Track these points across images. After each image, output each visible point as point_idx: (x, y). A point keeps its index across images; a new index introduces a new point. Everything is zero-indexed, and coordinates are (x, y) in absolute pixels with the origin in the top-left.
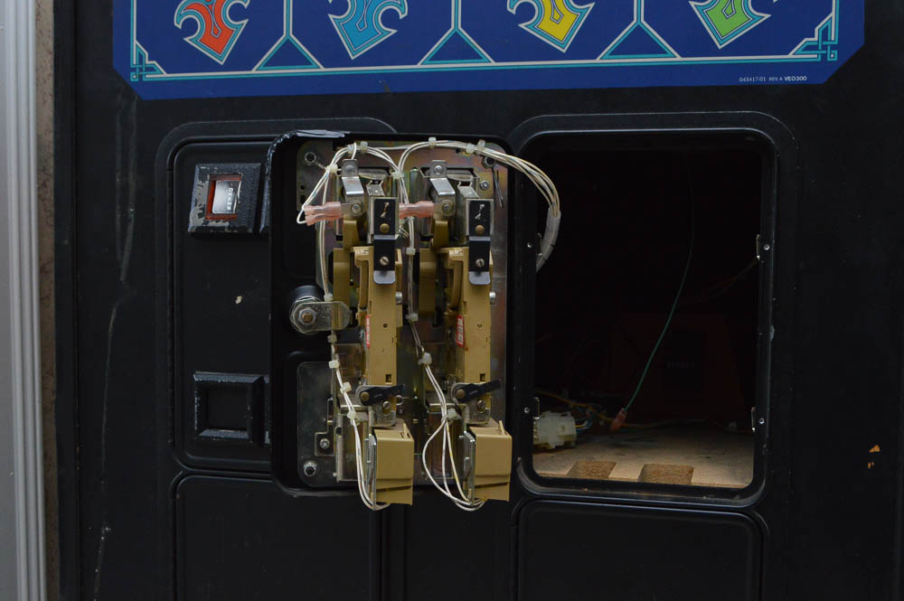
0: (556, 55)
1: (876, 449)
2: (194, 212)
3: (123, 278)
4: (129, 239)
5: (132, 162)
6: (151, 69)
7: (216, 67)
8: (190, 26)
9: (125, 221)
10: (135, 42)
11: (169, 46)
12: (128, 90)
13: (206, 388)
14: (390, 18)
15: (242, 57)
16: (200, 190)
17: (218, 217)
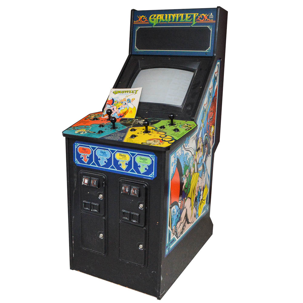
0: (124, 171)
1: (158, 223)
2: (83, 182)
3: (75, 187)
4: (76, 182)
5: (76, 173)
6: (78, 162)
7: (85, 164)
8: (82, 158)
9: (75, 180)
10: (76, 159)
11: (80, 160)
12: (75, 164)
13: (85, 203)
14: (105, 162)
15: (89, 163)
16: (83, 179)
17: (85, 184)
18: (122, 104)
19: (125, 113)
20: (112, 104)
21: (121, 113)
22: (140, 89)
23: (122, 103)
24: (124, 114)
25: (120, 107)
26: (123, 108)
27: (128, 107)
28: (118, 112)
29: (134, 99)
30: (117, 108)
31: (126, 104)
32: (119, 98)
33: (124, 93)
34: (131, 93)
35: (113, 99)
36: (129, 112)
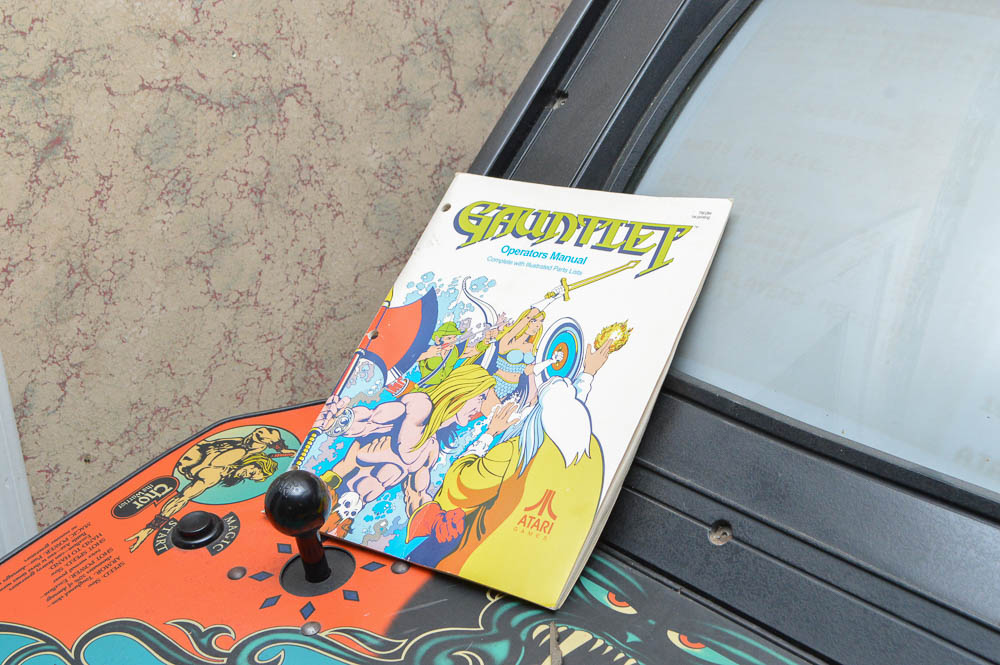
18: (490, 380)
19: (479, 517)
20: (403, 366)
21: (448, 506)
22: (706, 215)
23: (492, 369)
24: (468, 520)
25: (463, 421)
26: (487, 439)
27: (530, 436)
28: (421, 482)
29: (616, 335)
30: (435, 426)
31: (524, 381)
32: (489, 297)
33: (549, 246)
34: (616, 259)
35: (429, 304)
36: (518, 512)
